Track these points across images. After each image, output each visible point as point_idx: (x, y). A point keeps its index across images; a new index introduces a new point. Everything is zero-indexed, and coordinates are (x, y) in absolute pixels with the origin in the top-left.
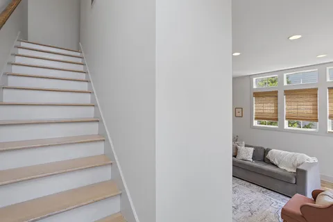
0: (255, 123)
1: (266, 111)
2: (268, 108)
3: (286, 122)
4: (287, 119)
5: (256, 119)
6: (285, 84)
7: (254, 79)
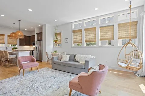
0: (73, 45)
1: (78, 39)
2: (78, 38)
3: (85, 43)
4: (85, 42)
5: (74, 43)
6: (85, 26)
7: (73, 24)
